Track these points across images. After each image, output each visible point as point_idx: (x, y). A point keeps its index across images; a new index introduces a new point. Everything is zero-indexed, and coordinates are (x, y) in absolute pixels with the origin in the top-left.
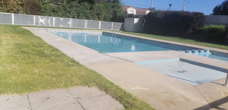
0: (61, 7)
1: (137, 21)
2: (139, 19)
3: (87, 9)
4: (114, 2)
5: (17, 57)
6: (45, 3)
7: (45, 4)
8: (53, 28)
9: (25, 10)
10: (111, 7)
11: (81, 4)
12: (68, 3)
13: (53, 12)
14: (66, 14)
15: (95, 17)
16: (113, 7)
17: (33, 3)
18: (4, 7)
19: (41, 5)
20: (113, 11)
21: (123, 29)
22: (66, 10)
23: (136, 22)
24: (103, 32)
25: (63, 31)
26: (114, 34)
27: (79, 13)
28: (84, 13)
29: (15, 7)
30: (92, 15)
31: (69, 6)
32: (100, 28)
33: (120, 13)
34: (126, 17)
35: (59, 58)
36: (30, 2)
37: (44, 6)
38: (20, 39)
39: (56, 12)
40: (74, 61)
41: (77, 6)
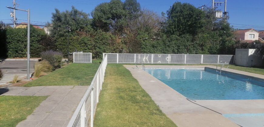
0: (161, 42)
1: (253, 52)
2: (256, 50)
3: (188, 41)
4: (222, 30)
5: (116, 102)
6: (146, 39)
7: (145, 41)
8: (151, 64)
9: (128, 48)
10: (218, 35)
11: (181, 37)
12: (167, 37)
13: (153, 47)
14: (165, 48)
15: (197, 49)
16: (221, 35)
17: (135, 40)
18: (111, 47)
19: (142, 42)
20: (222, 40)
21: (233, 63)
22: (165, 44)
23: (252, 54)
24: (205, 68)
25: (160, 68)
26: (219, 71)
27: (179, 46)
28: (185, 46)
29: (119, 46)
30: (194, 46)
31: (168, 40)
32: (202, 63)
33: (230, 42)
34: (238, 47)
35: (147, 105)
36: (133, 40)
37: (144, 43)
38: (121, 82)
39: (156, 47)
40: (158, 110)
41: (177, 39)
